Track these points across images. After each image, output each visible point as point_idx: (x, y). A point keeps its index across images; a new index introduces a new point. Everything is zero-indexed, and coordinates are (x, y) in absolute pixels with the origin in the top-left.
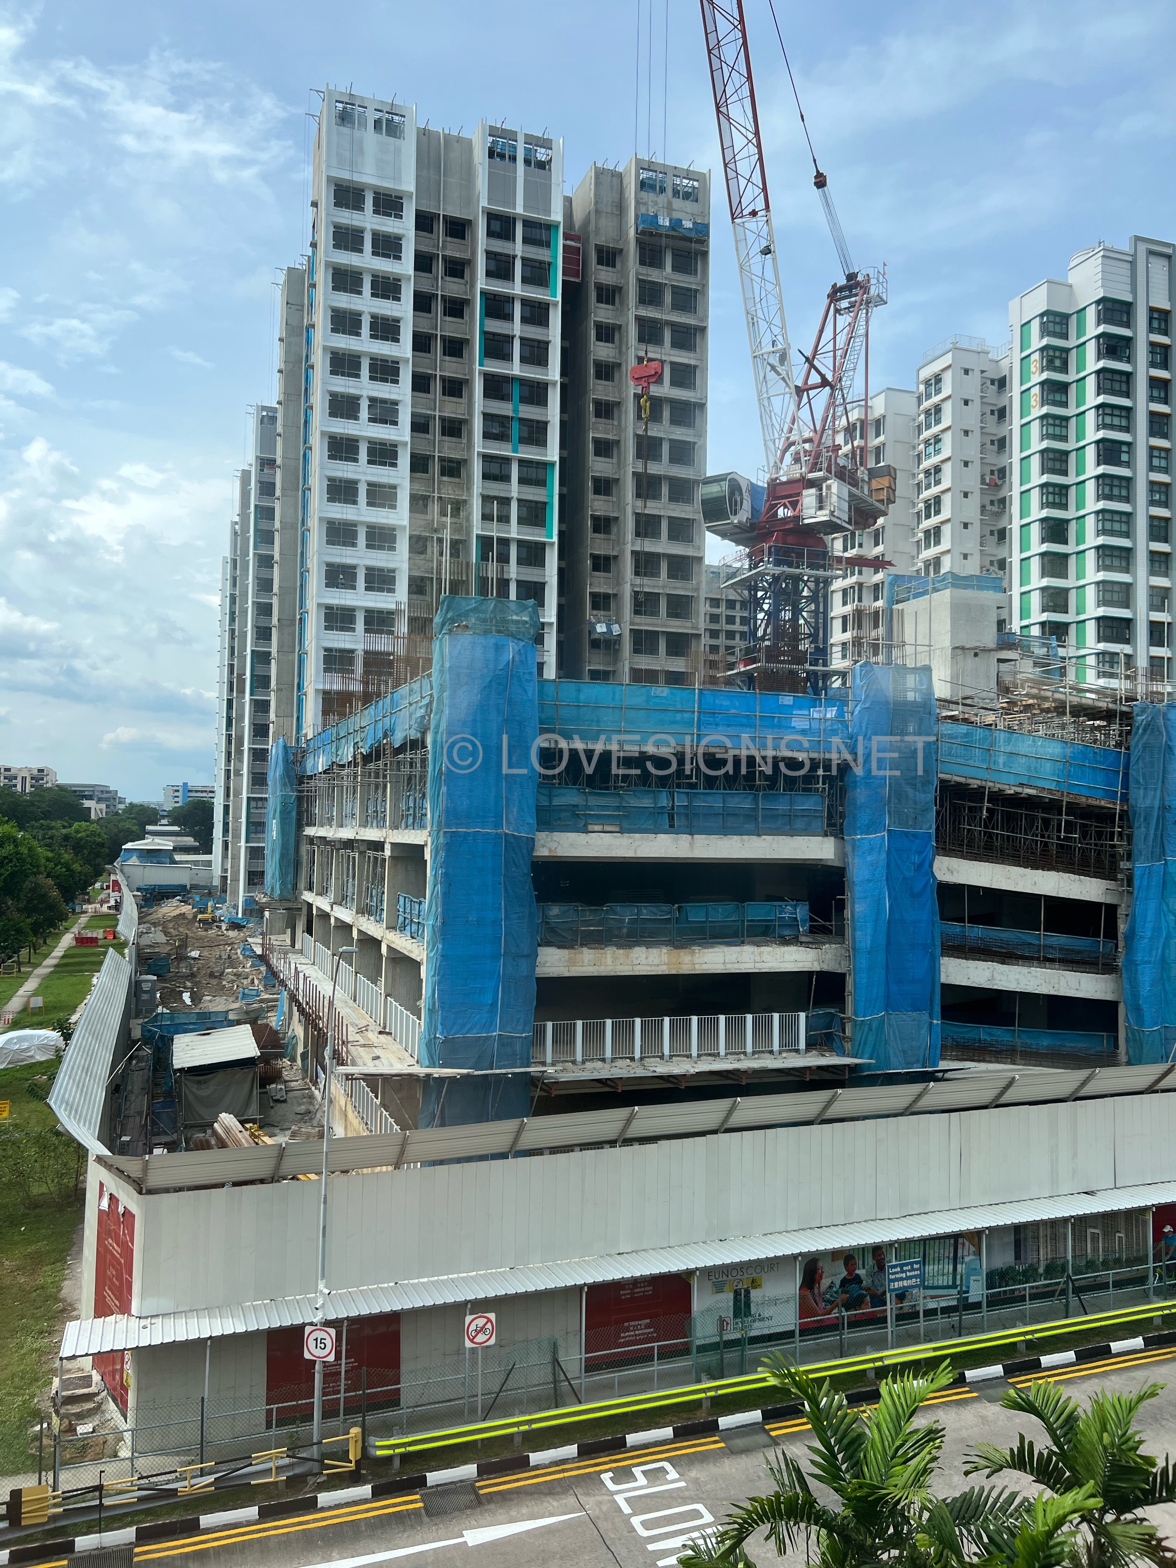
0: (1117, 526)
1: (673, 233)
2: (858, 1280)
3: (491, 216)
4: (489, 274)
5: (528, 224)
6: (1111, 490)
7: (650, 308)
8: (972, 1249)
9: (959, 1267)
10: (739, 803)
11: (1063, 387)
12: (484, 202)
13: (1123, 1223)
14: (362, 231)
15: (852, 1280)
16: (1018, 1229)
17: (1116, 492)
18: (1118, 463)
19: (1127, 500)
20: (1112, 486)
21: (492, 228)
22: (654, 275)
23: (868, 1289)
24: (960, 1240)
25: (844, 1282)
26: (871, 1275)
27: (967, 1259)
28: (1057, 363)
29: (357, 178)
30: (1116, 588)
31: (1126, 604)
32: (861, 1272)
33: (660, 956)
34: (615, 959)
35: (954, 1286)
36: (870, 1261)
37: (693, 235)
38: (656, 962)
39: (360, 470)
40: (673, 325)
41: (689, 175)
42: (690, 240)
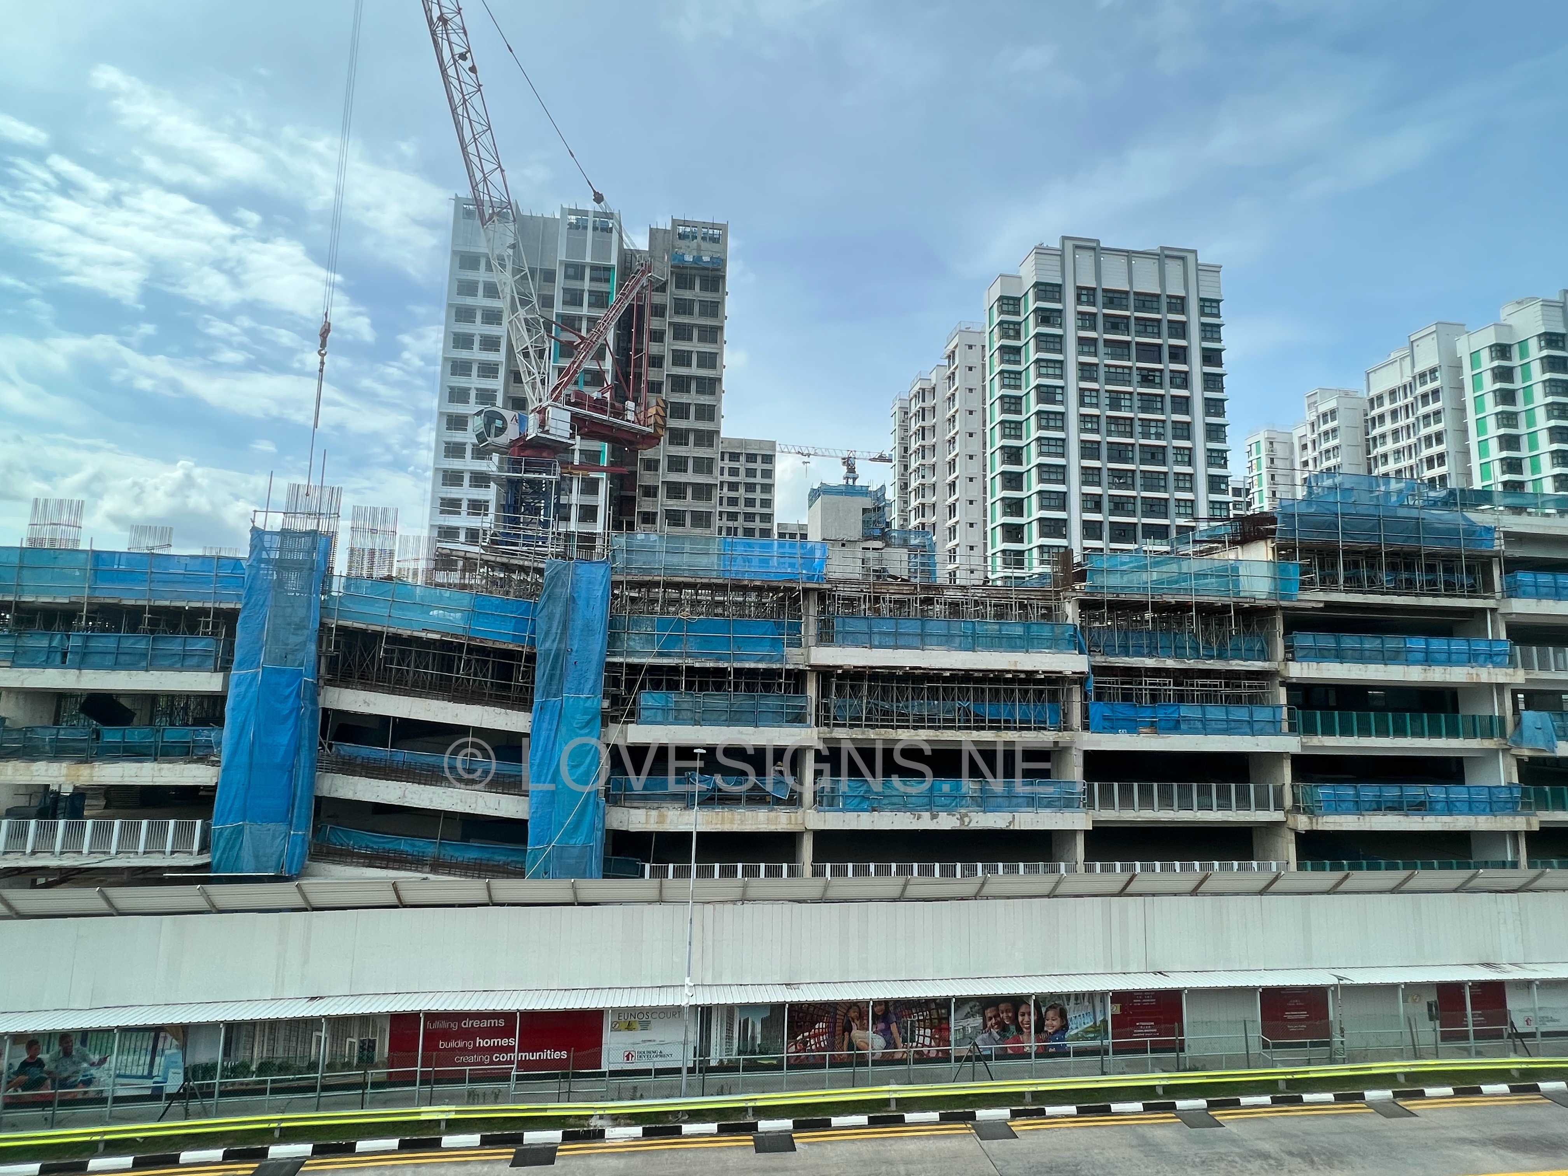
0: (1053, 449)
1: (696, 266)
2: (40, 1064)
3: (568, 266)
4: (565, 303)
5: (594, 268)
6: (1048, 423)
7: (683, 316)
8: (175, 1042)
9: (157, 1059)
10: (134, 644)
11: (1017, 350)
12: (562, 256)
13: (357, 1029)
14: (477, 282)
15: (33, 1063)
16: (232, 1027)
17: (1052, 423)
18: (1054, 402)
19: (1062, 429)
20: (1048, 419)
21: (569, 273)
22: (687, 294)
23: (49, 1073)
24: (162, 1034)
25: (24, 1064)
26: (55, 1060)
27: (167, 1052)
28: (1011, 333)
29: (473, 250)
30: (1054, 496)
31: (1063, 507)
32: (44, 1057)
33: (60, 769)
34: (16, 770)
35: (150, 1076)
36: (56, 1047)
37: (710, 266)
38: (56, 773)
39: (467, 436)
40: (699, 327)
41: (713, 226)
42: (707, 269)
